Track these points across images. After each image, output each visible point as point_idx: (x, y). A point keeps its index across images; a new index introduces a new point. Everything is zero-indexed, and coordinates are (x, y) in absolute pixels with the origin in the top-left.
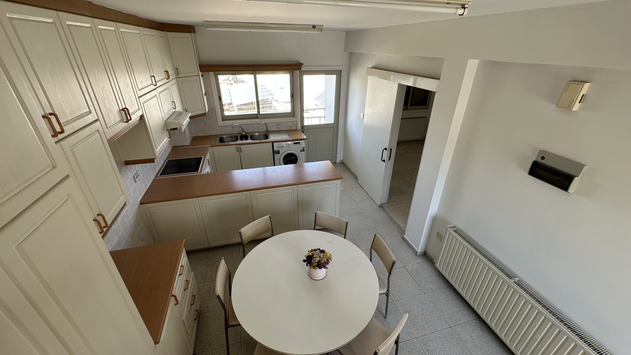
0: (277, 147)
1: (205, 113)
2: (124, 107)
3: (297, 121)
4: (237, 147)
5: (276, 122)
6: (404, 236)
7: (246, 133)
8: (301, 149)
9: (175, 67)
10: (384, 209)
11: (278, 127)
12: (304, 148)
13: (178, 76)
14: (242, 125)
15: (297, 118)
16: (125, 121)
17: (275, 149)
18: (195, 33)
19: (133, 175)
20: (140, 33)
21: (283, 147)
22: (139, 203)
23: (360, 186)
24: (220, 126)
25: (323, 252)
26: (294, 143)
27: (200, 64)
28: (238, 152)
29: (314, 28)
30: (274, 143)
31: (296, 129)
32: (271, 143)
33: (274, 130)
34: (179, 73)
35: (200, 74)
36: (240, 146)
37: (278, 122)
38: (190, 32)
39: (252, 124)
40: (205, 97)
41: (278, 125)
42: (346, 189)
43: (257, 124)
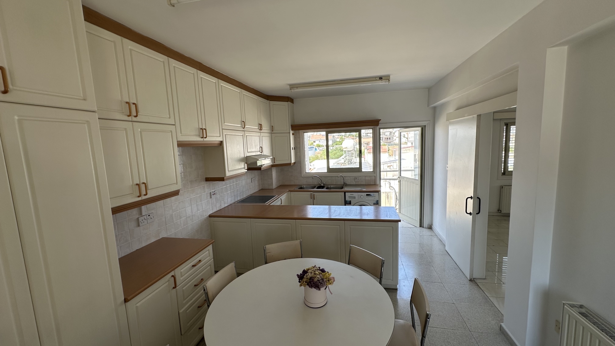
0: (349, 197)
1: (291, 163)
2: (204, 127)
3: (375, 176)
4: (311, 194)
5: (354, 176)
6: (502, 324)
7: (324, 184)
8: (375, 202)
9: (272, 125)
10: (478, 285)
11: (356, 181)
12: (378, 201)
13: (272, 132)
14: (321, 177)
15: (375, 173)
16: (201, 136)
17: (347, 199)
18: (293, 103)
19: (210, 192)
20: (241, 93)
21: (355, 198)
22: (208, 215)
23: (448, 254)
24: (303, 177)
25: (323, 271)
26: (367, 195)
27: (293, 124)
28: (311, 198)
29: (381, 80)
30: (346, 193)
31: (374, 184)
32: (343, 193)
33: (352, 184)
34: (274, 129)
35: (291, 132)
36: (314, 193)
37: (355, 176)
38: (288, 102)
39: (331, 177)
40: (293, 152)
41: (355, 179)
42: (426, 254)
43: (336, 176)
